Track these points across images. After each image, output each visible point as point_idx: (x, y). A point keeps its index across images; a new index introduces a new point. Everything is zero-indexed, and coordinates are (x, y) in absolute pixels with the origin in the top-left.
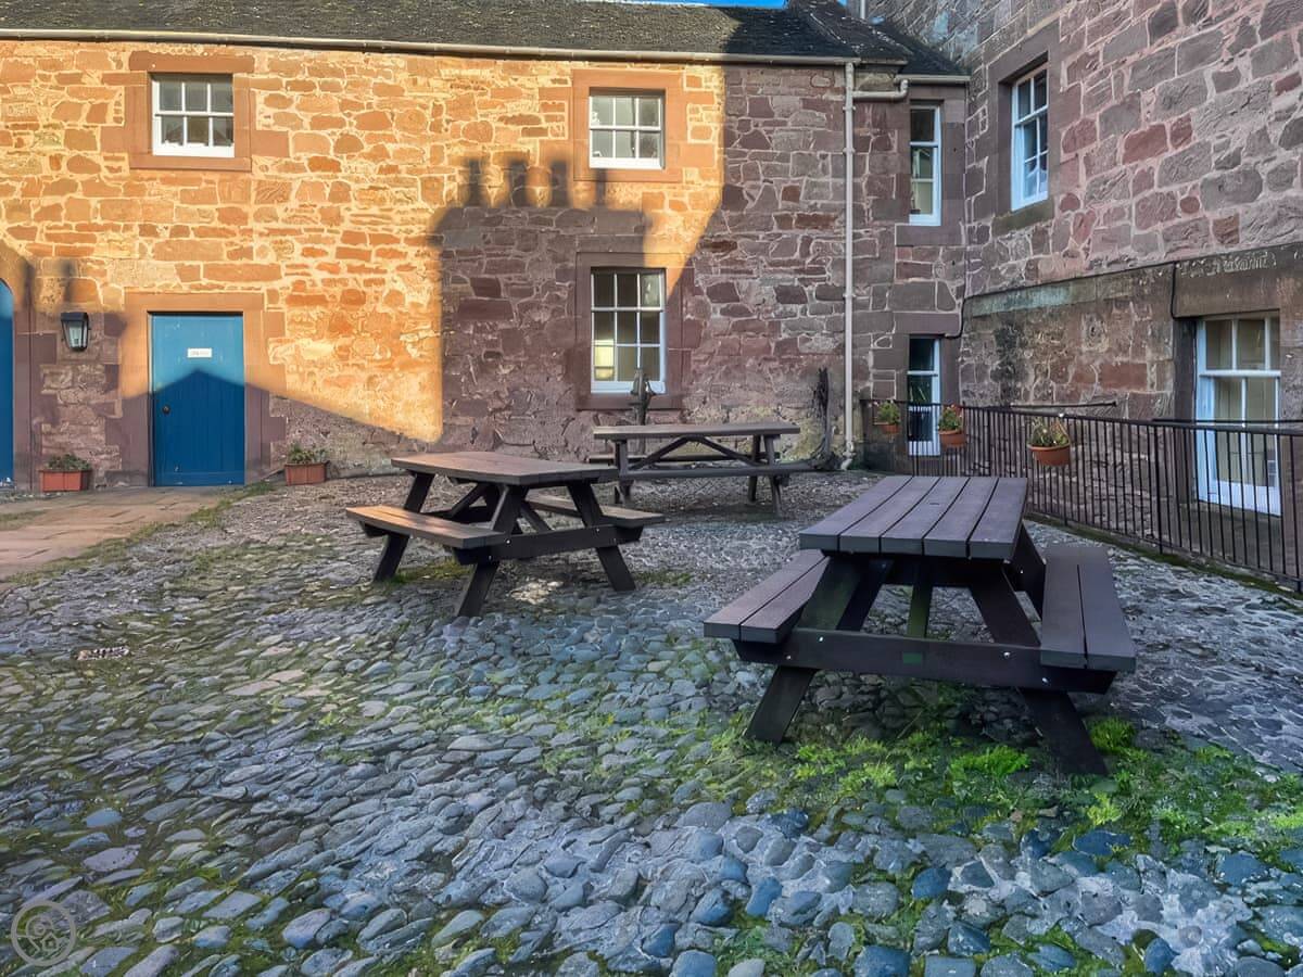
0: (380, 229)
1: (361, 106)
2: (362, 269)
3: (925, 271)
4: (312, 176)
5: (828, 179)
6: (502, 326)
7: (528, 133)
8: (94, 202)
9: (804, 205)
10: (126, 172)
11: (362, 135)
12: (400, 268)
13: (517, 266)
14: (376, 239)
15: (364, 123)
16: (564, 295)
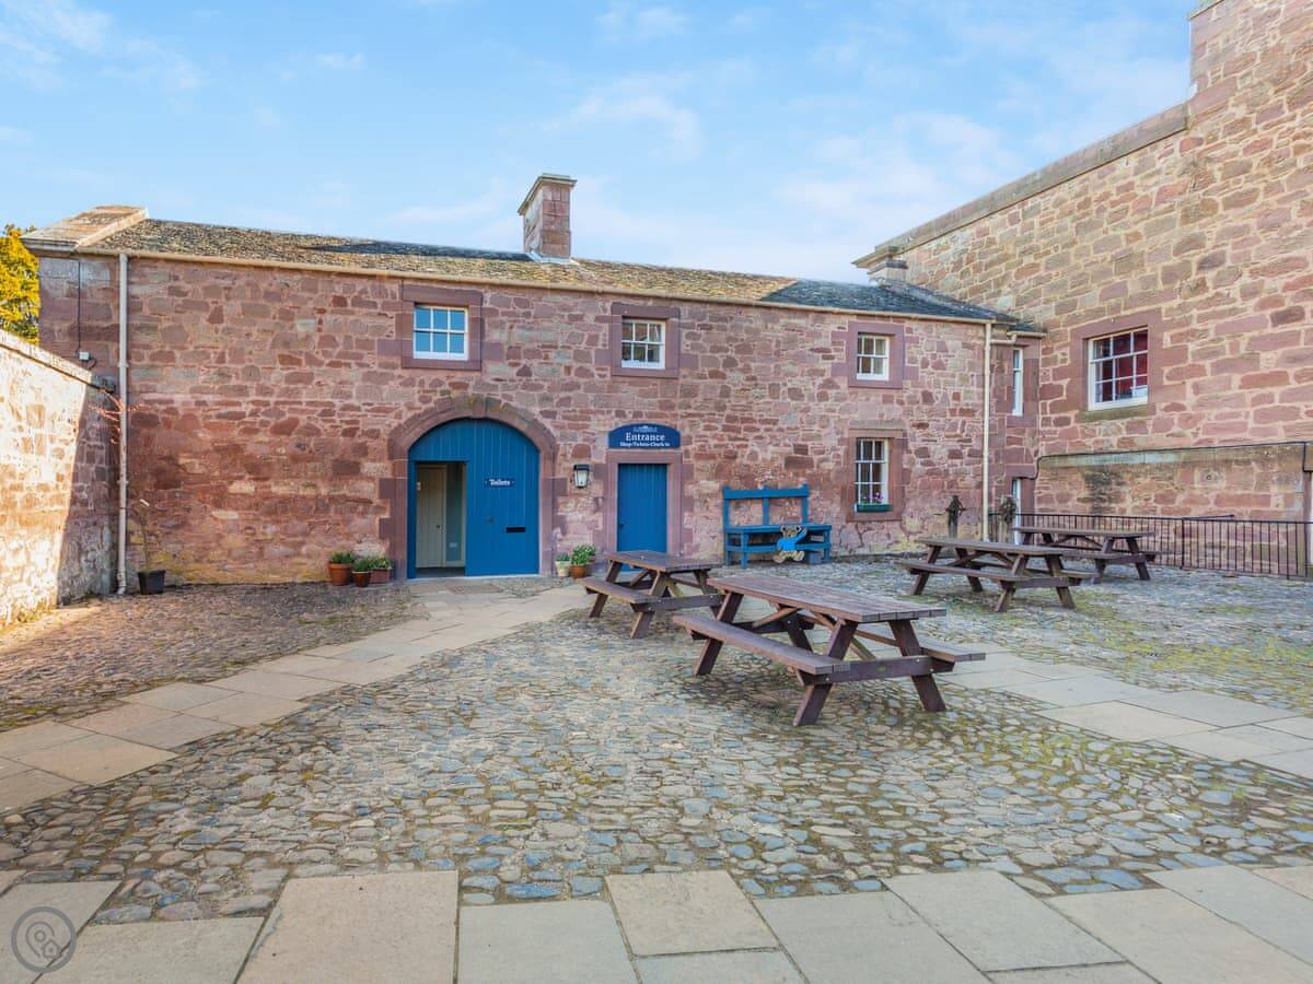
0: (746, 415)
1: (737, 340)
2: (736, 439)
3: (1019, 441)
4: (709, 381)
5: (975, 389)
6: (808, 472)
7: (824, 358)
8: (591, 396)
9: (963, 402)
10: (608, 378)
11: (738, 357)
12: (757, 438)
13: (819, 437)
14: (744, 420)
15: (739, 350)
16: (841, 453)
